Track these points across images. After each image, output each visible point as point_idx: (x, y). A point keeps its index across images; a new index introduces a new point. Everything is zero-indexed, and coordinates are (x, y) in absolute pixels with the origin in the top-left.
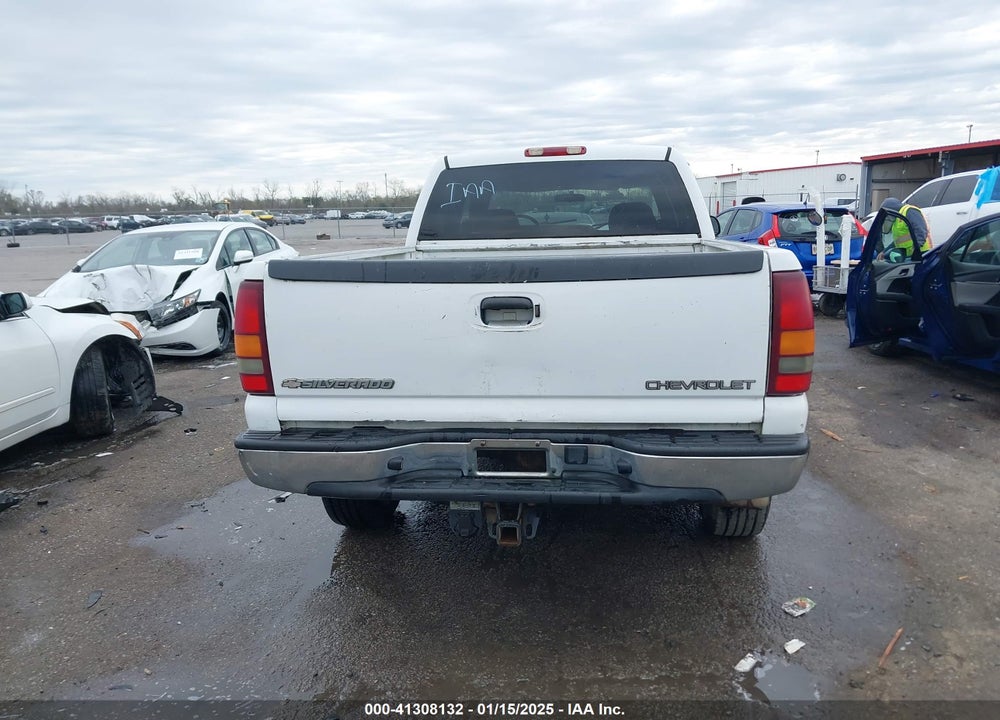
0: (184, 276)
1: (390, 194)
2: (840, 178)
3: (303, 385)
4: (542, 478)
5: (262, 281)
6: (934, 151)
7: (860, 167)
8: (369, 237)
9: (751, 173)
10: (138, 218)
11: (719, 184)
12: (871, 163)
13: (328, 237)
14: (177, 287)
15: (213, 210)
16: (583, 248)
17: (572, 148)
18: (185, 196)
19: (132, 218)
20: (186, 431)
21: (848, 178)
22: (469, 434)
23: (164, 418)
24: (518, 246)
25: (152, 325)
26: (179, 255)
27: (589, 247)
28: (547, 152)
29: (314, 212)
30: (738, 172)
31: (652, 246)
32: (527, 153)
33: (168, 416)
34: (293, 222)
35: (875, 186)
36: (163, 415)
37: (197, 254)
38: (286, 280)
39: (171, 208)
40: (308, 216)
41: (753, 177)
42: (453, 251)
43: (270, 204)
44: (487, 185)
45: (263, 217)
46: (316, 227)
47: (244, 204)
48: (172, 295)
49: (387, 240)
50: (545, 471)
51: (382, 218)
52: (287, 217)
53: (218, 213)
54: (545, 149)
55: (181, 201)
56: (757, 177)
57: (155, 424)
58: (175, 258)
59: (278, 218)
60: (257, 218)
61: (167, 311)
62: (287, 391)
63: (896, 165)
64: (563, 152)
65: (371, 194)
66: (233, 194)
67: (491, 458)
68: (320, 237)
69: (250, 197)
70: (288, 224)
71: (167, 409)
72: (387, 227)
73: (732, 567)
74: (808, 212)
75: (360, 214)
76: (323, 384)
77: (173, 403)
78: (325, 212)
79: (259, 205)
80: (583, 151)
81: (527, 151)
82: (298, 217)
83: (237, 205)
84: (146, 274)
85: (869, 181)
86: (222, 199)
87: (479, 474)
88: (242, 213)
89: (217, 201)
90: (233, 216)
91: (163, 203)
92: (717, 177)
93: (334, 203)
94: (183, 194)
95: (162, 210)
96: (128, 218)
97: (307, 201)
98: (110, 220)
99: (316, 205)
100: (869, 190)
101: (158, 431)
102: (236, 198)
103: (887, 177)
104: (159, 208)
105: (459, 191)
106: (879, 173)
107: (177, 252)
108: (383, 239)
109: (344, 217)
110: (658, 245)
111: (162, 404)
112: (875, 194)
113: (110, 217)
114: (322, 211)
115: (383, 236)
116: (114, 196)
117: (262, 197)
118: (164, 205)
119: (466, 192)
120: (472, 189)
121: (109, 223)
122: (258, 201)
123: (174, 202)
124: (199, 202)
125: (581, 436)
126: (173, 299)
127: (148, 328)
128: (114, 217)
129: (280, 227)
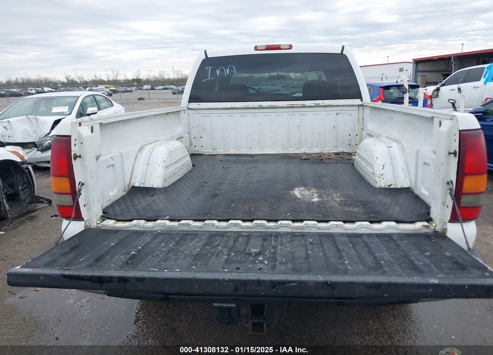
0: (57, 122)
1: (176, 77)
2: (401, 70)
5: (70, 136)
6: (449, 56)
7: (412, 64)
8: (164, 99)
10: (46, 89)
12: (417, 62)
13: (144, 99)
14: (53, 128)
15: (85, 85)
16: (291, 107)
17: (283, 45)
18: (71, 78)
19: (43, 89)
20: (52, 217)
21: (405, 70)
23: (40, 207)
24: (251, 106)
25: (38, 150)
26: (55, 110)
27: (294, 107)
28: (269, 48)
29: (137, 86)
31: (333, 106)
32: (256, 48)
33: (43, 206)
34: (126, 91)
35: (419, 74)
36: (40, 205)
37: (65, 109)
39: (64, 84)
40: (134, 88)
42: (211, 109)
43: (115, 82)
44: (231, 68)
45: (111, 89)
46: (138, 94)
47: (102, 82)
48: (49, 133)
49: (174, 101)
51: (172, 89)
52: (123, 89)
53: (87, 87)
54: (267, 46)
55: (69, 80)
57: (34, 211)
58: (53, 112)
59: (118, 89)
60: (108, 89)
61: (47, 142)
63: (429, 63)
64: (278, 48)
65: (166, 77)
66: (96, 77)
68: (139, 99)
69: (105, 78)
70: (123, 92)
71: (42, 202)
72: (174, 94)
73: (397, 320)
74: (399, 87)
75: (160, 87)
77: (45, 199)
78: (142, 86)
79: (109, 83)
80: (290, 47)
81: (256, 47)
82: (129, 89)
83: (97, 83)
84: (34, 121)
85: (416, 71)
86: (90, 79)
88: (100, 87)
89: (88, 81)
90: (96, 88)
91: (60, 81)
93: (147, 82)
94: (70, 77)
95: (59, 85)
96: (41, 89)
97: (133, 80)
98: (32, 90)
99: (138, 83)
100: (416, 76)
101: (35, 216)
102: (98, 78)
103: (425, 69)
104: (57, 84)
105: (213, 71)
106: (421, 67)
107: (53, 108)
108: (172, 100)
109: (152, 89)
110: (337, 106)
111: (38, 200)
112: (419, 78)
113: (31, 88)
114: (141, 86)
115: (171, 99)
116: (34, 78)
117: (111, 79)
118: (60, 83)
119: (218, 72)
120: (222, 70)
121: (31, 92)
122: (109, 81)
123: (66, 81)
124: (78, 81)
126: (50, 136)
127: (36, 152)
128: (33, 89)
129: (119, 94)
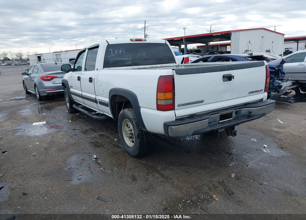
3: (183, 105)
4: (232, 120)
5: (174, 75)
9: (65, 51)
11: (55, 55)
22: (219, 112)
28: (137, 40)
30: (61, 51)
38: (180, 74)
41: (66, 52)
44: (122, 50)
50: (231, 118)
56: (68, 52)
62: (179, 108)
64: (141, 40)
67: (223, 117)
76: (188, 104)
80: (146, 40)
81: (131, 39)
87: (220, 122)
92: (53, 53)
119: (116, 52)
125: (239, 107)
